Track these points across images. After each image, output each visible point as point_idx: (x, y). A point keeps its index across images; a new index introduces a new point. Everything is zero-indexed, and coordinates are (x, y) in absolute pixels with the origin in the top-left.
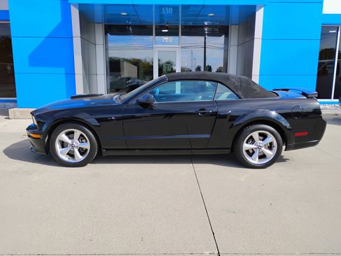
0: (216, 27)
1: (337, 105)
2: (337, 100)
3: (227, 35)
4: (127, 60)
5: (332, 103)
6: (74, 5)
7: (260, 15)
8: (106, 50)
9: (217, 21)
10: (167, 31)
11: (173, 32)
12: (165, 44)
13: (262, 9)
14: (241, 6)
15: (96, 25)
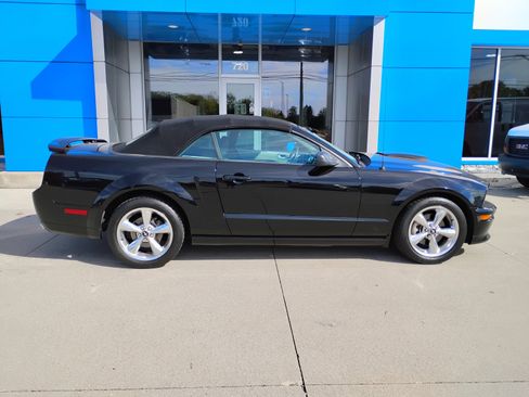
0: (318, 47)
1: (497, 167)
2: (496, 159)
3: (331, 60)
4: (181, 97)
5: (488, 163)
6: (95, 13)
7: (379, 31)
8: (147, 81)
9: (318, 39)
10: (241, 52)
11: (250, 55)
12: (237, 72)
13: (383, 22)
14: (351, 17)
15: (130, 43)
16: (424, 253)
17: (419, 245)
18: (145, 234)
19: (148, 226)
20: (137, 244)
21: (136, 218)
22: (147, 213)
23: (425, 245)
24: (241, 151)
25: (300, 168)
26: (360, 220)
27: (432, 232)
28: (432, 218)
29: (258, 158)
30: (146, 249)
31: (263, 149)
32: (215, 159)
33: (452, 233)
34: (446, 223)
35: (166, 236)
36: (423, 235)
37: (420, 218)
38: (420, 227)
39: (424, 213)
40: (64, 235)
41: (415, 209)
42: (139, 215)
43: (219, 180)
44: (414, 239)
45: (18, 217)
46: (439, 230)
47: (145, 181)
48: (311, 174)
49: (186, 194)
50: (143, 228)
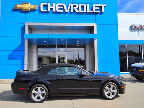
2: (129, 72)
3: (85, 48)
5: (128, 74)
6: (26, 39)
7: (96, 42)
10: (62, 46)
11: (64, 47)
12: (61, 51)
13: (97, 40)
14: (89, 39)
15: (34, 45)
16: (109, 97)
17: (107, 95)
18: (39, 94)
19: (40, 92)
20: (36, 97)
21: (37, 90)
22: (39, 88)
23: (109, 95)
24: (62, 72)
25: (77, 76)
26: (92, 88)
27: (110, 91)
28: (110, 88)
29: (67, 73)
30: (39, 98)
31: (68, 71)
32: (56, 74)
33: (115, 91)
34: (113, 89)
35: (44, 94)
36: (108, 92)
37: (107, 87)
38: (107, 90)
39: (108, 86)
40: (17, 95)
41: (105, 85)
42: (37, 89)
43: (57, 79)
44: (106, 93)
45: (3, 91)
46: (112, 91)
47: (38, 80)
48: (80, 77)
49: (49, 83)
50: (38, 92)
